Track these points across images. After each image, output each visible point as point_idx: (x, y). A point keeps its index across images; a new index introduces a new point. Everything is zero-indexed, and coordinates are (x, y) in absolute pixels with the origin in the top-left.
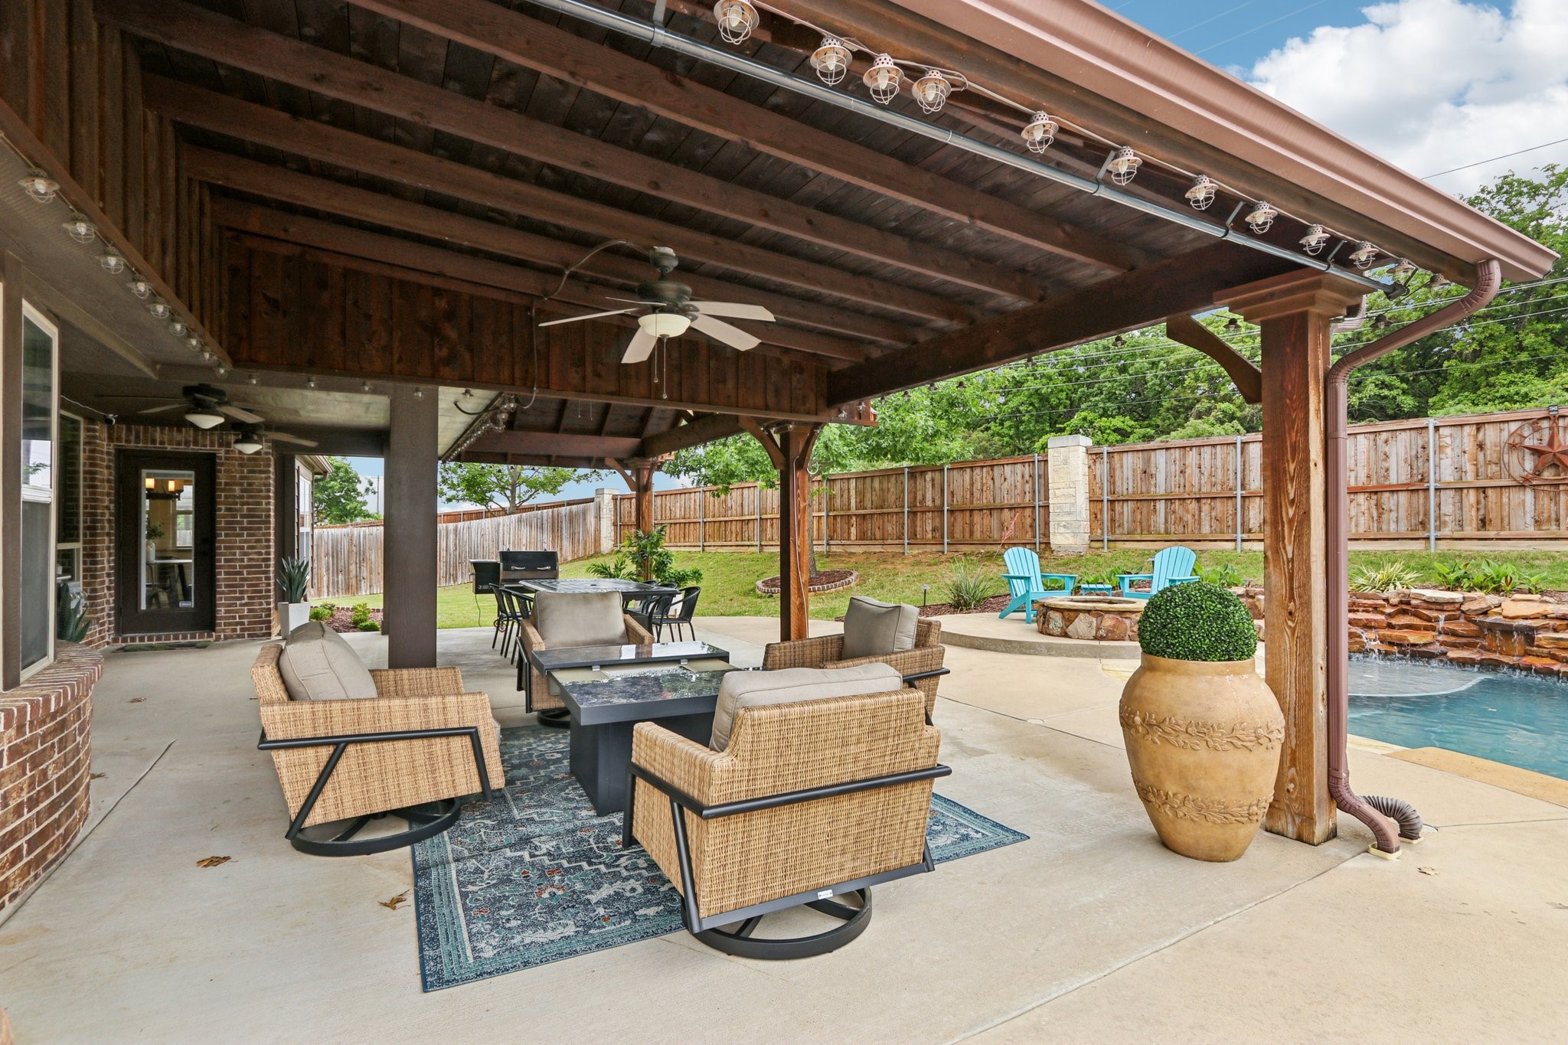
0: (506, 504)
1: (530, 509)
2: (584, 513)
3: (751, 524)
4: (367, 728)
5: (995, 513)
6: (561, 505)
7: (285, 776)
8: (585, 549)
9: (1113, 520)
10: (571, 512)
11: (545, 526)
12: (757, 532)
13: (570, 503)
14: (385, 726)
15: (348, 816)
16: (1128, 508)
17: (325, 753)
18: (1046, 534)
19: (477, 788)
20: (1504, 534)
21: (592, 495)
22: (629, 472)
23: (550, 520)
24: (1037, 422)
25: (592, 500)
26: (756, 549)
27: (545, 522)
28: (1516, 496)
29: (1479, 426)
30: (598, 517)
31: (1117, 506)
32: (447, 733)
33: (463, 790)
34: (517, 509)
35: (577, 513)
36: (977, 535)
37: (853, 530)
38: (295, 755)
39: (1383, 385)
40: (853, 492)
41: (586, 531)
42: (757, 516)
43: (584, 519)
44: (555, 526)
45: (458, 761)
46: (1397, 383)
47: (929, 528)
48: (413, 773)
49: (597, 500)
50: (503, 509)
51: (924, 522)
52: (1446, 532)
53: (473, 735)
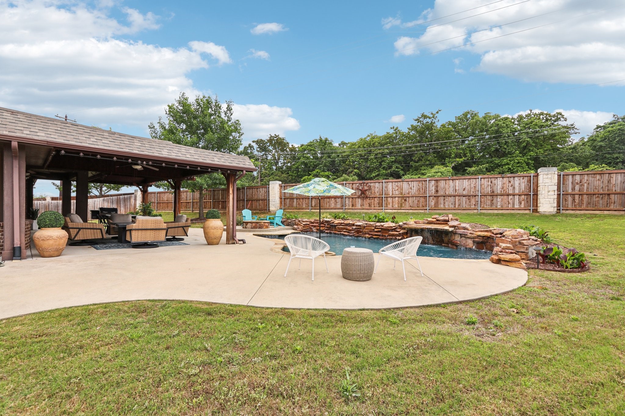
0: (98, 194)
1: (108, 196)
2: (130, 198)
3: (189, 204)
4: (84, 227)
5: (258, 201)
6: (121, 195)
7: (72, 232)
8: (130, 211)
9: (285, 204)
10: (124, 197)
11: (114, 202)
12: (191, 206)
13: (124, 194)
14: (87, 227)
15: (81, 239)
16: (288, 200)
17: (78, 230)
18: (269, 207)
19: (101, 237)
20: (356, 208)
21: (133, 192)
22: (141, 187)
23: (116, 200)
24: (304, 172)
25: (133, 194)
26: (191, 211)
27: (114, 201)
28: (357, 200)
29: (353, 184)
30: (135, 200)
31: (286, 200)
32: (97, 229)
33: (99, 237)
34: (101, 196)
35: (127, 198)
36: (254, 207)
37: (220, 206)
38: (73, 230)
39: (397, 168)
40: (220, 194)
41: (130, 205)
42: (191, 201)
43: (130, 200)
44: (118, 202)
45: (98, 233)
46: (400, 167)
47: (241, 205)
48: (91, 234)
49: (135, 194)
50: (97, 196)
51: (240, 204)
52: (347, 207)
53: (101, 229)
